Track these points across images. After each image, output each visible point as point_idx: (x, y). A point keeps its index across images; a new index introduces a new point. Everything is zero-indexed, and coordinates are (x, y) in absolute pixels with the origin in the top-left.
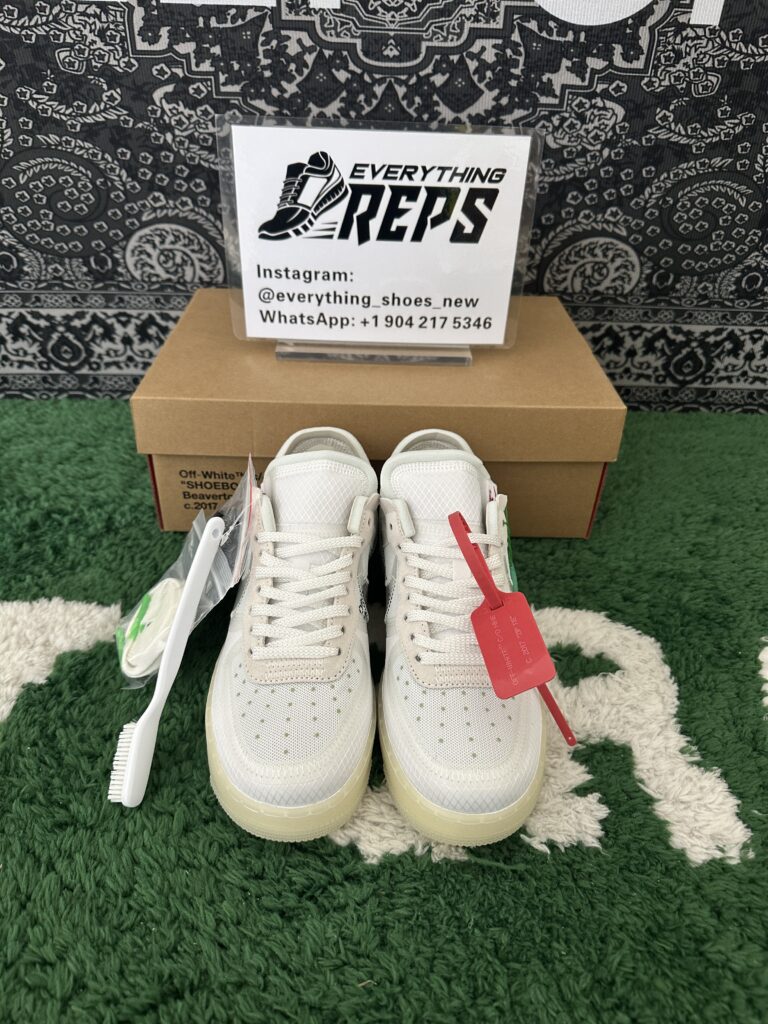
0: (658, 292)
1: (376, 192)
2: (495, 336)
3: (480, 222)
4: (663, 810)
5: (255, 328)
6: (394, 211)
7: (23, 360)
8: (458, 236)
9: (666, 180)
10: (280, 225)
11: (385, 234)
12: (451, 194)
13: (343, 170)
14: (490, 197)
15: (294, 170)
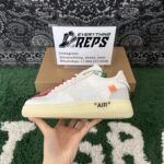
1: (83, 39)
2: (109, 63)
3: (105, 43)
11: (85, 46)
12: (99, 38)
14: (107, 38)
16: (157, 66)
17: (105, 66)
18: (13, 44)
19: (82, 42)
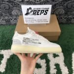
0: (66, 14)
1: (36, 11)
2: (48, 22)
3: (47, 13)
4: (62, 70)
5: (25, 23)
6: (38, 12)
7: (4, 22)
8: (44, 14)
9: (67, 3)
10: (27, 14)
11: (37, 14)
12: (44, 11)
13: (33, 9)
14: (48, 11)
15: (28, 9)
16: (71, 23)
17: (47, 24)
18: (3, 14)
19: (36, 12)
